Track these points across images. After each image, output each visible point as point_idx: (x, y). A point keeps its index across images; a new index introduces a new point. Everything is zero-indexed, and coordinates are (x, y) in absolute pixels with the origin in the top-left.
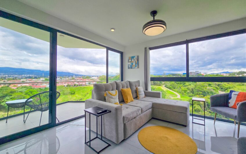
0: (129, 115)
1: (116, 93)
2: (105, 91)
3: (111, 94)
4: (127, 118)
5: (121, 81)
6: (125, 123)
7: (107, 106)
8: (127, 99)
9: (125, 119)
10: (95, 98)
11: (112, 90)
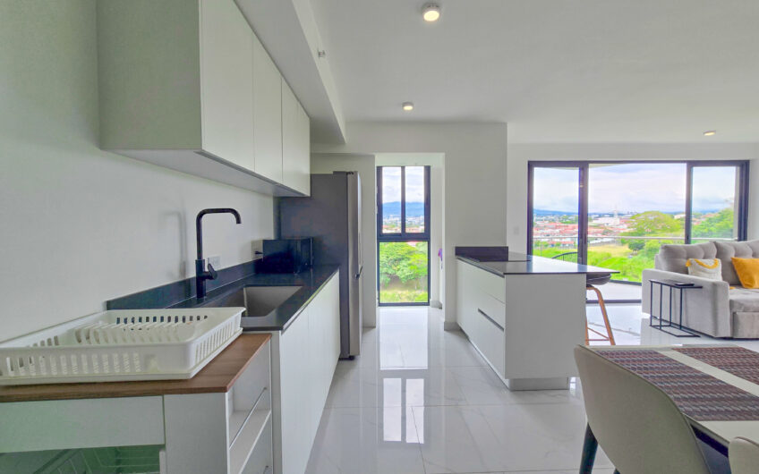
0: (747, 301)
1: (716, 263)
2: (687, 258)
3: (702, 265)
4: (742, 305)
5: (740, 240)
6: (734, 310)
7: (693, 280)
8: (751, 280)
9: (736, 305)
10: (663, 268)
11: (704, 258)
